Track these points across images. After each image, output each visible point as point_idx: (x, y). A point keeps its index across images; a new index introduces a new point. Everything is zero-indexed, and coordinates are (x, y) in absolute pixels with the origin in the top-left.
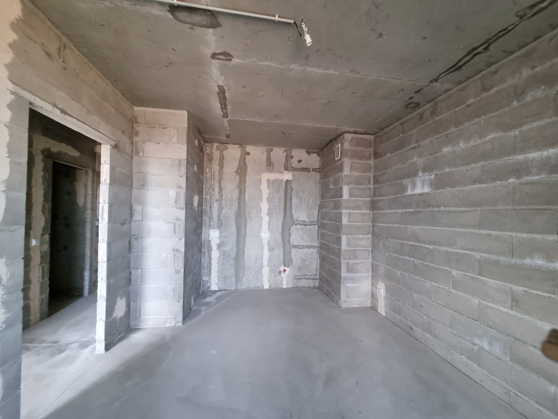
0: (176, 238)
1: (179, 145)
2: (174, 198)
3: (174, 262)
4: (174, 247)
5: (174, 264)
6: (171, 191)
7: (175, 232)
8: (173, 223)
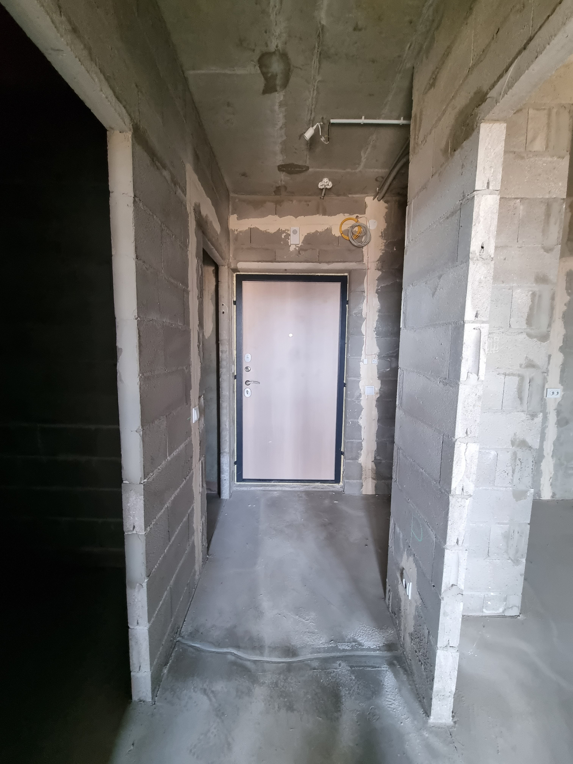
0: (522, 414)
1: (550, 159)
2: (526, 310)
3: (513, 472)
4: (515, 434)
5: (512, 476)
6: (519, 291)
7: (521, 398)
8: (519, 375)
